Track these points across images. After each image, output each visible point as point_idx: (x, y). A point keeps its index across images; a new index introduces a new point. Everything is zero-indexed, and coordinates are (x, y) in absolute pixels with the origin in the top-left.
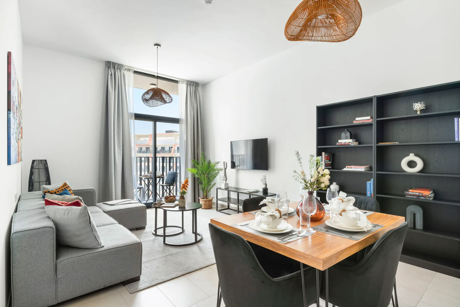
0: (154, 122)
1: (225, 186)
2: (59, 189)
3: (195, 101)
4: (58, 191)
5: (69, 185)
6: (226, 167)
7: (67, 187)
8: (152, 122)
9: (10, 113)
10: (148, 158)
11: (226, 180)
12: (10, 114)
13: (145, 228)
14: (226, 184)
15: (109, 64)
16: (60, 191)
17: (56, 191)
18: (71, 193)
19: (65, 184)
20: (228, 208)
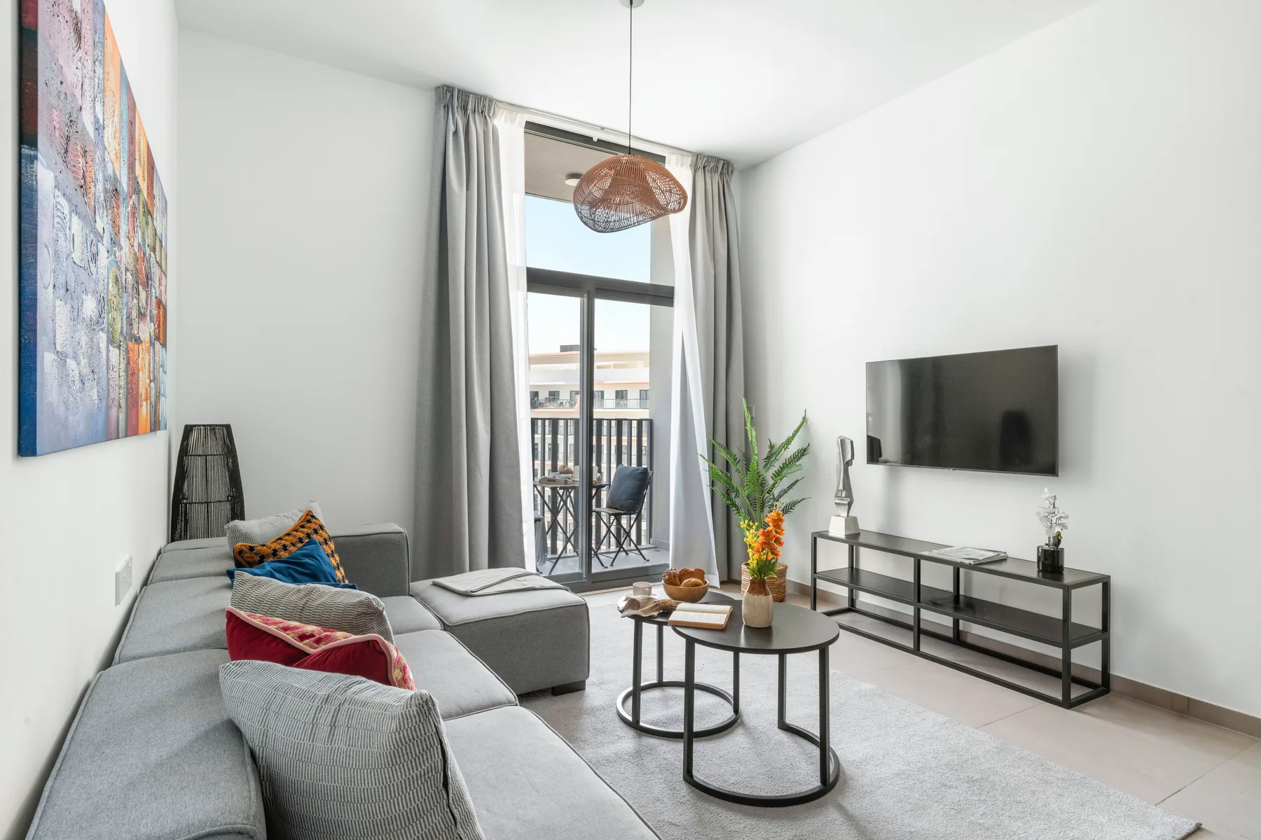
0: (586, 300)
1: (847, 528)
2: (287, 538)
3: (721, 227)
4: (285, 548)
5: (323, 522)
6: (849, 457)
7: (316, 527)
8: (578, 300)
9: (33, 159)
10: (555, 422)
11: (850, 505)
12: (32, 163)
13: (583, 688)
14: (852, 522)
15: (449, 94)
16: (292, 548)
17: (278, 546)
18: (329, 552)
19: (309, 518)
20: (852, 608)
